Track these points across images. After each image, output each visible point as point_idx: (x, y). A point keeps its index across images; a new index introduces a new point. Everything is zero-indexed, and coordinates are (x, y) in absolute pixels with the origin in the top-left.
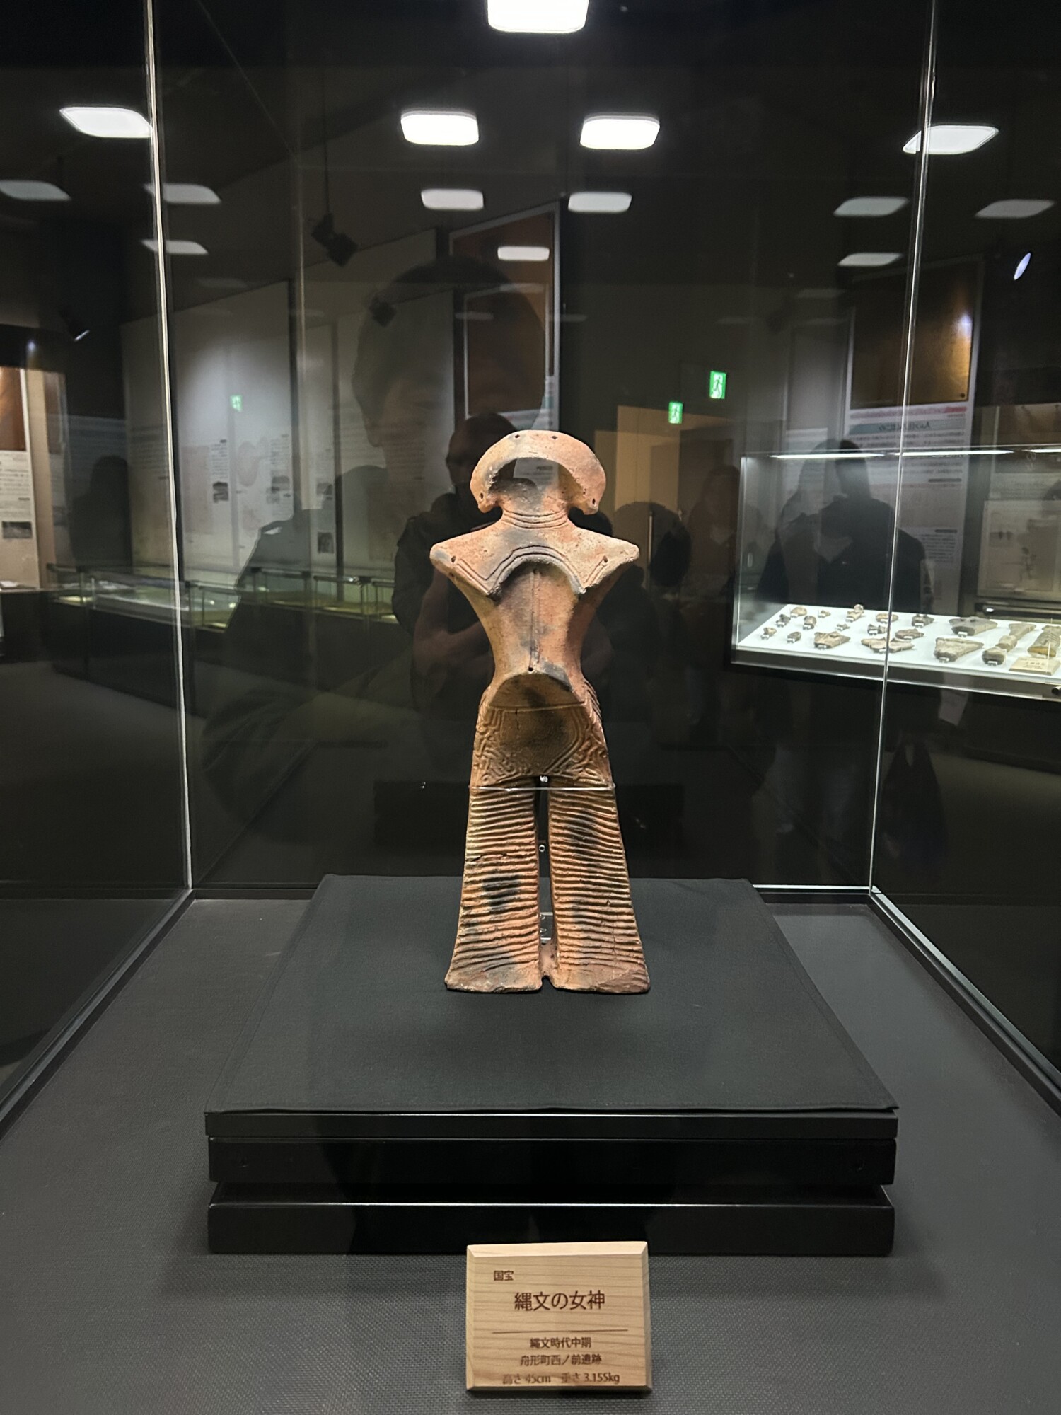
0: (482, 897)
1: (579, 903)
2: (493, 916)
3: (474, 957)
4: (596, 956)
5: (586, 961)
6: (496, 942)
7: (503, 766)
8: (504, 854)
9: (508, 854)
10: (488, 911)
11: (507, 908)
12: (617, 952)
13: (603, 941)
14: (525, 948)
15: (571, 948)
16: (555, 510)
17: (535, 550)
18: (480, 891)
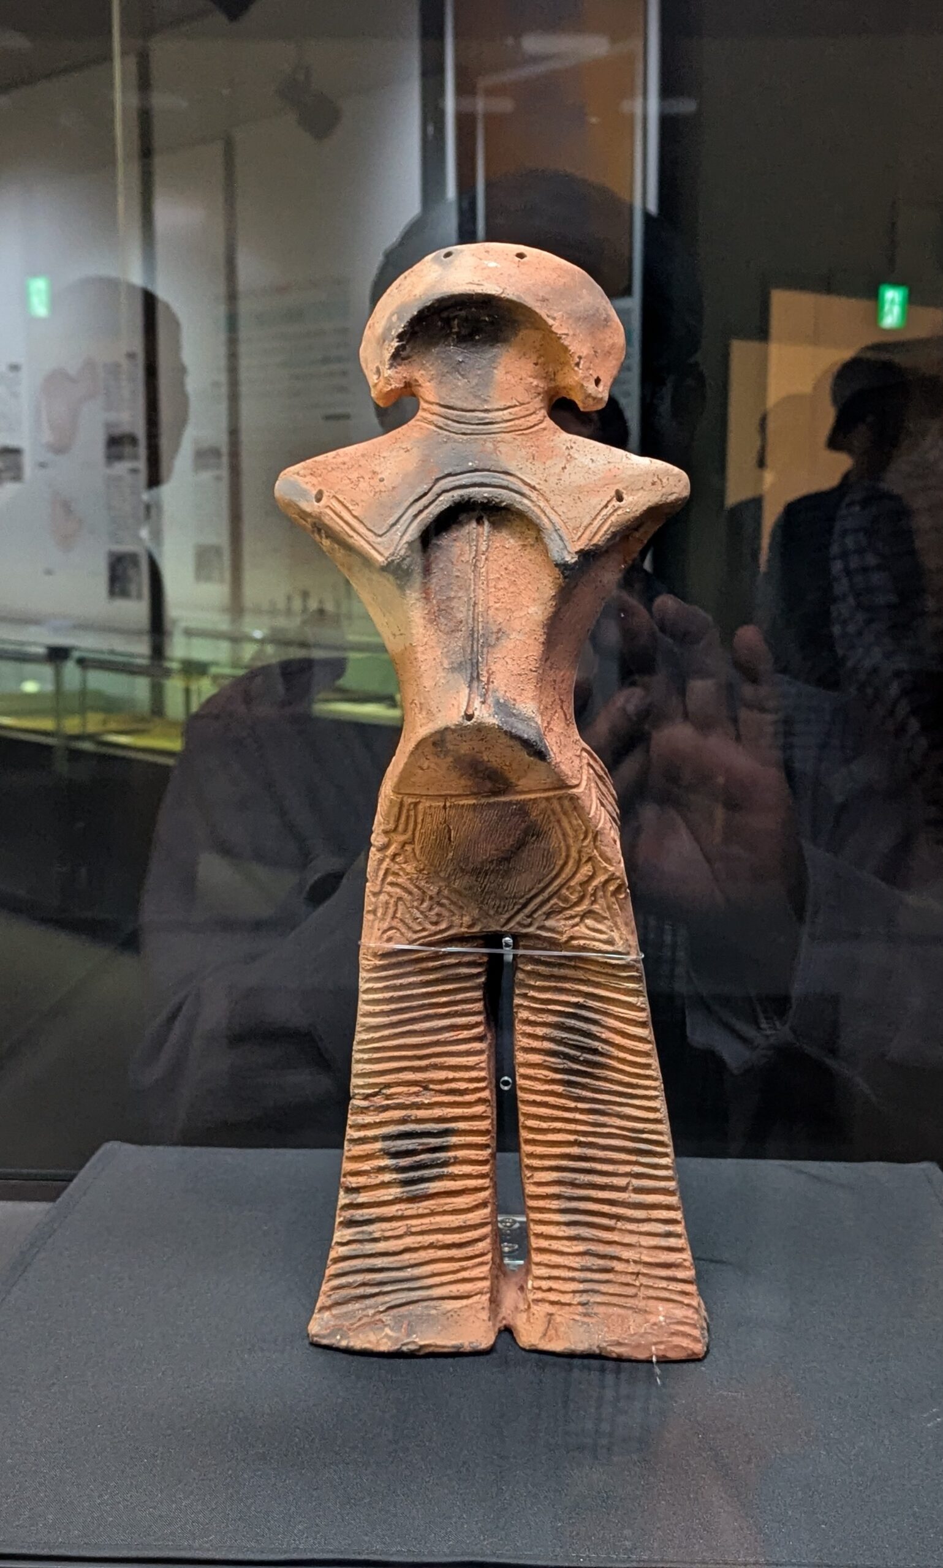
0: (381, 1170)
1: (573, 1184)
2: (403, 1206)
3: (364, 1284)
4: (603, 1288)
5: (584, 1298)
6: (406, 1256)
7: (422, 913)
8: (425, 1085)
9: (431, 1086)
10: (390, 1198)
11: (431, 1191)
12: (644, 1281)
13: (619, 1259)
14: (464, 1269)
15: (556, 1273)
16: (520, 399)
17: (476, 477)
18: (378, 1158)
